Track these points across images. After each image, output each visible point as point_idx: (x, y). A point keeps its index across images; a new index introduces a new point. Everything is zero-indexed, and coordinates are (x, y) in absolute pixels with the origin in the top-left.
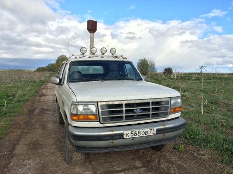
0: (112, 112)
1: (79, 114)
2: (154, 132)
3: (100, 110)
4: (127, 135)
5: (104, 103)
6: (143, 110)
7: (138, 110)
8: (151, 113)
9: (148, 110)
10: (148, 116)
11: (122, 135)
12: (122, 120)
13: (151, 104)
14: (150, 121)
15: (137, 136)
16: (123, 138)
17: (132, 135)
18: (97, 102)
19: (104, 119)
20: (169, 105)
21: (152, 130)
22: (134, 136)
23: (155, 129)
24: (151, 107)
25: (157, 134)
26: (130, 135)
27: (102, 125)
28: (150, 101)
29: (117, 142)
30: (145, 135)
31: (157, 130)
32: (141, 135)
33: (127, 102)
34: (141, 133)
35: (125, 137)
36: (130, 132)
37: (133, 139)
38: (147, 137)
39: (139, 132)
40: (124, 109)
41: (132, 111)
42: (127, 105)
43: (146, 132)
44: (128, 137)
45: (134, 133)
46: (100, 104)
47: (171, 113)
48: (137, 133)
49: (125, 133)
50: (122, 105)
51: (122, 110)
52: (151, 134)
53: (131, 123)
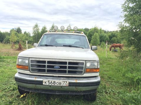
0: (39, 66)
2: (67, 84)
3: (30, 63)
4: (45, 83)
5: (33, 59)
6: (61, 67)
8: (67, 70)
9: (65, 67)
10: (65, 72)
11: (42, 82)
12: (45, 72)
13: (68, 63)
14: (67, 75)
15: (53, 85)
16: (42, 84)
17: (49, 83)
18: (29, 58)
19: (33, 70)
20: (84, 66)
21: (65, 83)
22: (50, 84)
23: (68, 82)
24: (67, 65)
25: (69, 86)
27: (31, 74)
28: (68, 61)
29: (39, 86)
30: (59, 85)
31: (70, 83)
32: (56, 85)
33: (49, 60)
34: (56, 83)
35: (44, 84)
37: (50, 86)
38: (62, 87)
39: (54, 82)
41: (53, 67)
42: (49, 62)
43: (60, 83)
44: (46, 84)
45: (50, 82)
47: (86, 72)
48: (53, 82)
49: (44, 81)
50: (45, 61)
51: (45, 65)
52: (65, 85)
53: (51, 75)
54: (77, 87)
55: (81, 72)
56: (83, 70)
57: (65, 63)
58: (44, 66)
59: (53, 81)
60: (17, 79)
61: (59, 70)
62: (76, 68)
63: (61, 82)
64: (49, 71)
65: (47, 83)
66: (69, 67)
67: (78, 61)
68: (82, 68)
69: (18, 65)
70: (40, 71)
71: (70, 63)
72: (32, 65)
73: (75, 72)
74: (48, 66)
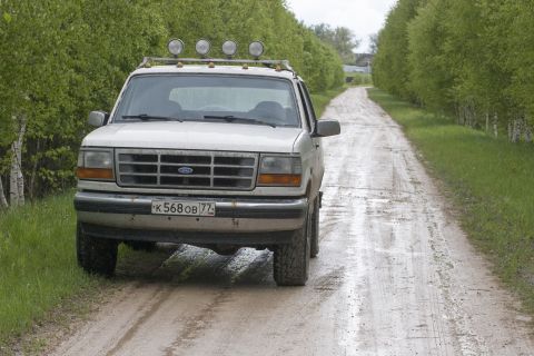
0: (138, 168)
1: (86, 166)
2: (211, 211)
3: (118, 162)
4: (158, 208)
5: (125, 151)
6: (196, 170)
7: (185, 170)
9: (207, 170)
10: (206, 182)
11: (146, 209)
12: (156, 182)
13: (213, 160)
14: (211, 192)
15: (177, 213)
16: (150, 213)
17: (167, 209)
18: (114, 148)
19: (124, 179)
20: (255, 167)
21: (207, 207)
22: (170, 213)
23: (213, 207)
24: (212, 166)
25: (216, 216)
26: (162, 208)
27: (119, 189)
28: (212, 155)
29: (141, 220)
30: (192, 214)
31: (217, 209)
32: (183, 213)
33: (165, 152)
34: (184, 208)
35: (154, 211)
36: (162, 203)
37: (170, 217)
38: (198, 218)
39: (180, 206)
40: (159, 163)
41: (175, 170)
42: (164, 158)
43: (194, 209)
44: (158, 212)
45: (169, 206)
46: (118, 151)
47: (260, 183)
48: (176, 206)
49: (154, 204)
50: (156, 156)
51: (156, 166)
52: (205, 213)
53: (172, 191)
54: (237, 220)
55: (247, 184)
56: (253, 178)
57: (207, 159)
58: (154, 169)
59: (176, 202)
61: (190, 179)
62: (236, 171)
63: (197, 205)
64: (165, 181)
65: (162, 210)
66: (217, 171)
67: (239, 155)
68: (250, 172)
69: (83, 168)
70: (140, 180)
71: (218, 160)
72: (123, 168)
74: (164, 169)
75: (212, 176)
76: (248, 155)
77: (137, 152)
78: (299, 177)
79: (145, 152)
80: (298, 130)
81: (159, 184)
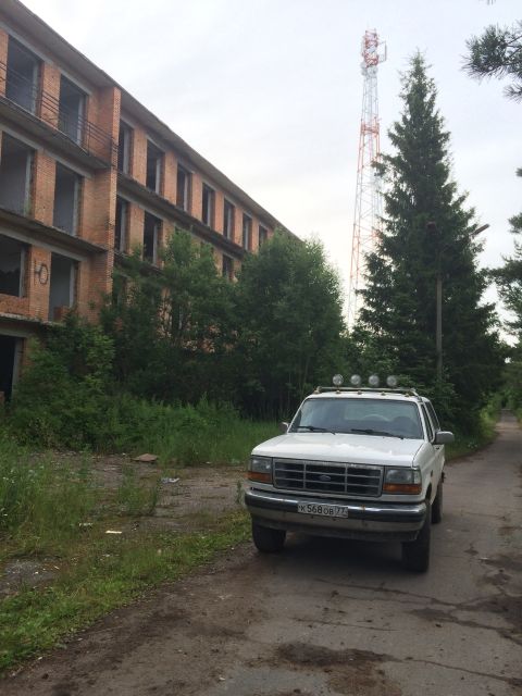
0: (292, 475)
1: (254, 470)
2: (344, 513)
3: (275, 469)
4: (302, 508)
5: (279, 461)
6: (333, 478)
7: (325, 477)
9: (342, 479)
10: (340, 489)
11: (294, 508)
12: (302, 486)
13: (346, 471)
15: (317, 513)
16: (296, 512)
17: (309, 510)
18: (272, 458)
19: (279, 482)
20: (380, 477)
21: (341, 510)
22: (312, 513)
23: (346, 510)
24: (346, 475)
25: (350, 517)
26: (306, 508)
27: (275, 490)
28: (346, 466)
29: (290, 517)
30: (329, 515)
31: (350, 512)
32: (323, 514)
33: (309, 463)
34: (323, 510)
35: (300, 510)
36: (306, 504)
37: (312, 516)
38: (334, 518)
39: (320, 508)
40: (305, 472)
41: (317, 477)
42: (309, 468)
43: (331, 511)
44: (303, 512)
45: (312, 507)
46: (275, 461)
47: (385, 491)
48: (316, 508)
49: (300, 504)
50: (303, 466)
51: (302, 474)
52: (340, 515)
53: (314, 494)
54: (366, 522)
55: (374, 491)
56: (379, 487)
57: (341, 470)
58: (301, 476)
59: (317, 504)
60: (249, 500)
61: (329, 485)
63: (333, 508)
64: (310, 486)
65: (306, 511)
66: (350, 479)
67: (369, 467)
68: (377, 482)
69: (251, 472)
70: (292, 485)
71: (351, 470)
72: (278, 473)
73: (362, 491)
74: (309, 476)
75: (346, 484)
76: (375, 468)
77: (288, 461)
78: (419, 486)
79: (294, 462)
80: (421, 441)
81: (304, 488)
